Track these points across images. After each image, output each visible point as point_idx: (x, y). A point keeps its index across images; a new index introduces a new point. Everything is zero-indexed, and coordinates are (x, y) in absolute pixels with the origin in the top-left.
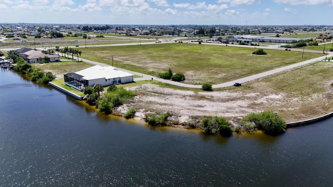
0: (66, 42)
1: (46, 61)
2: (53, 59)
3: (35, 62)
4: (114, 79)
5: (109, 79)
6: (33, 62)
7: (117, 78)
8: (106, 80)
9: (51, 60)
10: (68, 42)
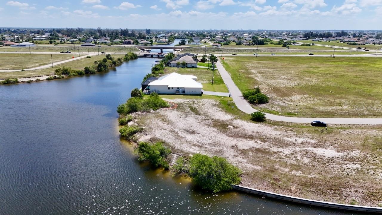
0: (249, 50)
1: (183, 66)
2: (190, 65)
3: (174, 67)
4: (178, 88)
5: (172, 88)
6: (173, 66)
7: (181, 88)
8: (169, 88)
9: (188, 66)
10: (250, 50)
